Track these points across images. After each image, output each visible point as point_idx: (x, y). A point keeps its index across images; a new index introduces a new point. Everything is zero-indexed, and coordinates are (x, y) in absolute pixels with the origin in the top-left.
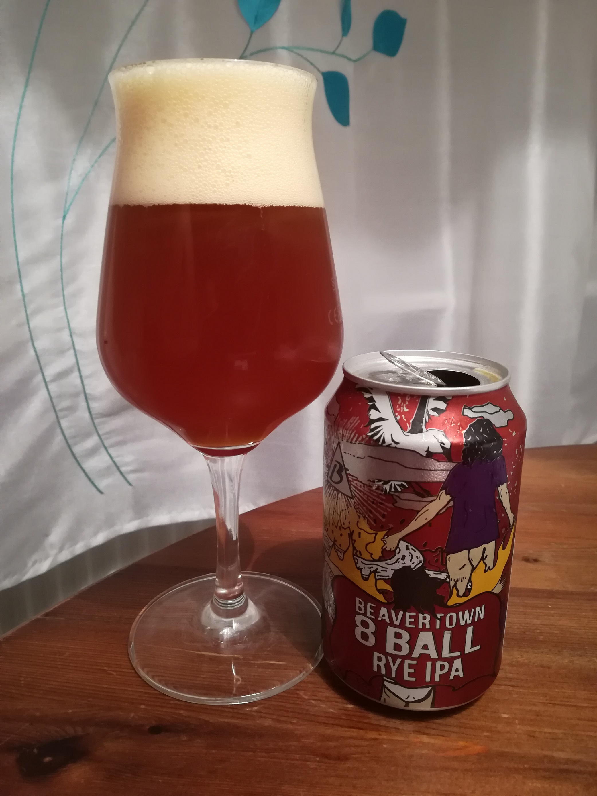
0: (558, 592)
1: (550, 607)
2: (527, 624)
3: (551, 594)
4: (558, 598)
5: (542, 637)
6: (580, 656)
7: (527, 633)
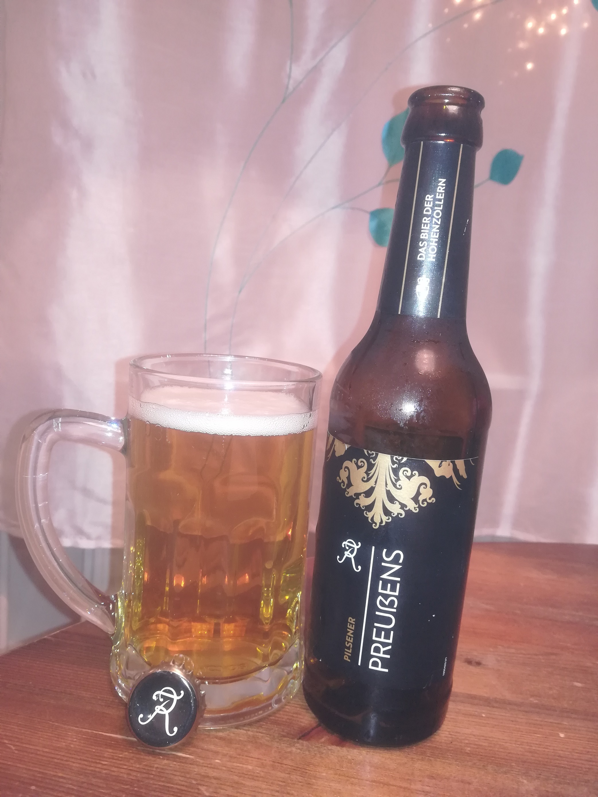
0: (496, 701)
1: (484, 715)
2: (457, 732)
3: (488, 702)
4: (494, 707)
5: (469, 749)
6: (505, 773)
7: (454, 743)
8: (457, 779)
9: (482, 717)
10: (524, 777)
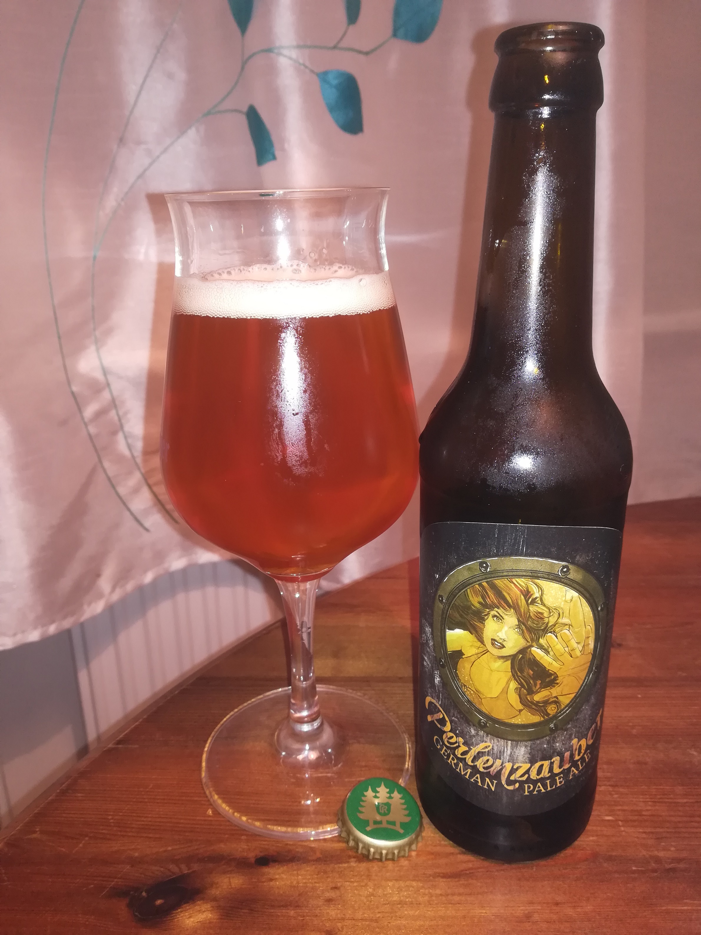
0: (647, 679)
1: (640, 696)
2: (619, 717)
3: (640, 682)
4: (647, 686)
5: (635, 731)
6: (675, 748)
7: (620, 727)
8: (632, 761)
9: (638, 697)
10: (693, 749)
